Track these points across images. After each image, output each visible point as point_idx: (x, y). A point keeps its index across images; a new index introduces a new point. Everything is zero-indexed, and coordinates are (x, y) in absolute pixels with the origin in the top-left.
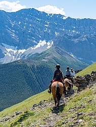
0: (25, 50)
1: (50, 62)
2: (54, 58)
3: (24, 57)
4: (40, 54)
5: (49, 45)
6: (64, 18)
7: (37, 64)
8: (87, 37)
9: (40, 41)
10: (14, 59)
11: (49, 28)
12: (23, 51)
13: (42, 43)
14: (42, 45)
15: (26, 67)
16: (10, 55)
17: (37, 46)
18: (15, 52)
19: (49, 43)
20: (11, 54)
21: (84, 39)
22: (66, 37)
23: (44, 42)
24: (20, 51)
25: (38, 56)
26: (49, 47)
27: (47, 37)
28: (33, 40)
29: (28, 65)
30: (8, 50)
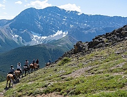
0: (46, 37)
1: (63, 47)
2: (67, 45)
3: (45, 42)
4: (56, 41)
5: (65, 34)
6: (79, 14)
7: (53, 47)
8: (96, 30)
9: (58, 31)
10: (38, 43)
11: (66, 21)
12: (45, 38)
13: (59, 33)
14: (59, 34)
15: (45, 49)
16: (35, 40)
17: (55, 35)
18: (39, 38)
19: (64, 33)
20: (37, 39)
21: (93, 31)
22: (78, 29)
23: (61, 32)
24: (43, 37)
25: (55, 42)
26: (64, 36)
27: (63, 29)
28: (53, 30)
29: (47, 48)
30: (35, 36)
